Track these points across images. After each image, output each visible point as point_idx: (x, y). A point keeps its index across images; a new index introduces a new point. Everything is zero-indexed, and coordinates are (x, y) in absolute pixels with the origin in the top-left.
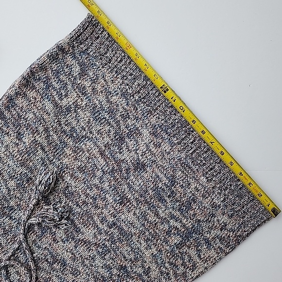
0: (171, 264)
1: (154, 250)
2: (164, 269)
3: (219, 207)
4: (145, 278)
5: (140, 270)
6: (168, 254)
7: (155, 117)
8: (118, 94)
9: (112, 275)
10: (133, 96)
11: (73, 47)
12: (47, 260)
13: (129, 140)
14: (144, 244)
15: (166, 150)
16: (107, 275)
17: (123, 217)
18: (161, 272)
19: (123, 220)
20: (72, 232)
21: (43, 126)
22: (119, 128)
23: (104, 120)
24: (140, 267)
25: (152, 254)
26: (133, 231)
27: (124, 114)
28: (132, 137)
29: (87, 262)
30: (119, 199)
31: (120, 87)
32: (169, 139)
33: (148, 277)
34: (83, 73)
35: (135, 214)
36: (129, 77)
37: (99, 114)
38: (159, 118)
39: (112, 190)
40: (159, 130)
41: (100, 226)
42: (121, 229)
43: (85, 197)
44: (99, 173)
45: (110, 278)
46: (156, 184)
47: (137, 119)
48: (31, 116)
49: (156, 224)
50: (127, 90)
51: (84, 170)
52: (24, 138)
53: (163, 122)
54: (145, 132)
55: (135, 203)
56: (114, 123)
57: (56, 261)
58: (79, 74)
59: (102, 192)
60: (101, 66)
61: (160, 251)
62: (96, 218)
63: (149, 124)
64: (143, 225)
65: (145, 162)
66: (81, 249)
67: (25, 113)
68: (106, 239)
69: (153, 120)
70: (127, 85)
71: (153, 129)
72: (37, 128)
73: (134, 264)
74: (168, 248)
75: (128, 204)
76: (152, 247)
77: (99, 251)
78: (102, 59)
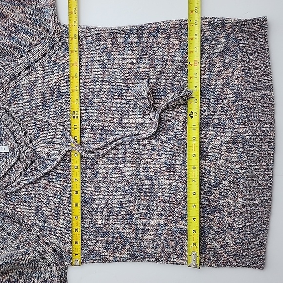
0: (166, 240)
1: (162, 221)
2: (157, 240)
3: (234, 231)
4: (140, 235)
5: (140, 227)
6: (170, 232)
7: (245, 129)
8: (233, 90)
9: (119, 213)
10: (243, 100)
11: (233, 30)
12: (86, 162)
13: (212, 129)
14: (159, 210)
15: (231, 159)
16: (116, 209)
17: (161, 179)
18: (154, 240)
19: (158, 181)
20: (119, 158)
21: (162, 68)
22: (213, 115)
23: (207, 100)
24: (143, 224)
25: (159, 222)
26: (159, 195)
27: (224, 108)
28: (216, 129)
29: (111, 188)
30: (169, 165)
31: (239, 86)
32: (241, 153)
33: (142, 236)
34: (222, 54)
35: (170, 184)
36: (252, 85)
37: (208, 93)
38: (247, 132)
39: (170, 154)
40: (239, 140)
41: (141, 171)
42: (152, 186)
43: (148, 142)
44: (171, 134)
45: (117, 214)
46: (203, 176)
47: (231, 119)
48: (160, 54)
49: (179, 204)
50: (242, 93)
51: (163, 123)
52: (142, 64)
53: (248, 137)
54: (228, 134)
55: (177, 177)
56: (212, 108)
57: (92, 168)
58: (220, 52)
59: (162, 149)
60: (239, 60)
61: (166, 225)
62: (142, 163)
63: (236, 130)
64: (170, 197)
65: (210, 154)
66: (115, 175)
67: (157, 48)
68: (137, 183)
69: (242, 130)
70: (246, 89)
71: (236, 136)
72: (156, 65)
73: (140, 219)
74: (173, 227)
75: (172, 173)
76: (163, 217)
77: (125, 188)
78: (244, 56)
